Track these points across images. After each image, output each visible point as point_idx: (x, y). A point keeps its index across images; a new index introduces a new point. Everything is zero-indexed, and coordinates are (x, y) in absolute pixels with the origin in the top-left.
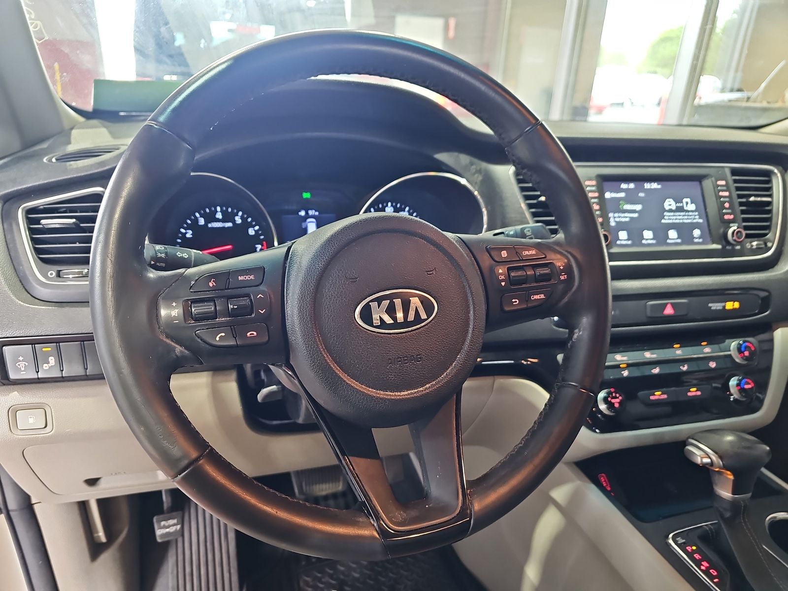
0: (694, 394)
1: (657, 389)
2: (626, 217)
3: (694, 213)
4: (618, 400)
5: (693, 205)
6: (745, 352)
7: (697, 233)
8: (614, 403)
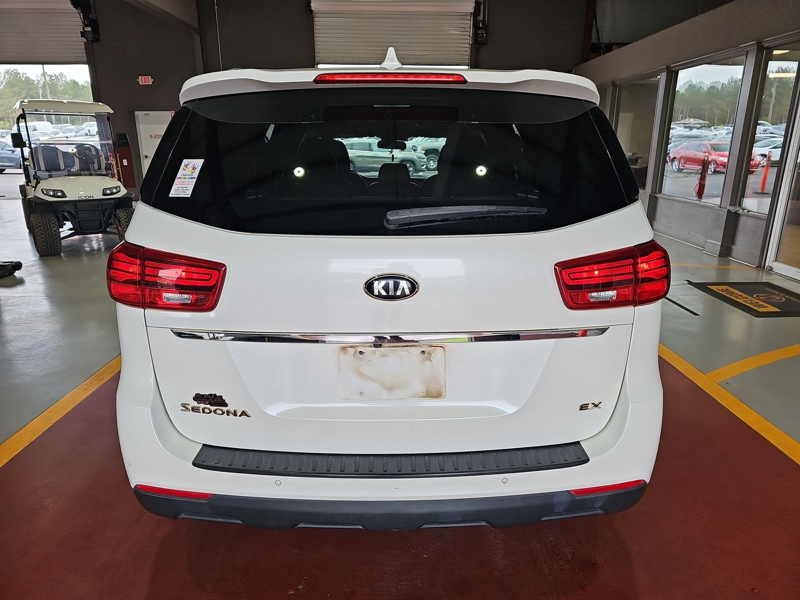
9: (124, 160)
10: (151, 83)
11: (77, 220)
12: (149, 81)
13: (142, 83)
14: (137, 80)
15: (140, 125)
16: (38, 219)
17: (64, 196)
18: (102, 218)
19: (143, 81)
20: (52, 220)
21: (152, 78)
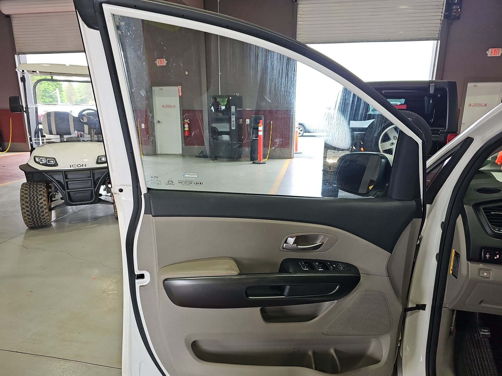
9: (142, 124)
10: (165, 65)
11: (67, 191)
12: (164, 62)
13: (159, 64)
14: (155, 62)
15: (157, 98)
16: (25, 190)
17: (56, 165)
18: (93, 188)
19: (160, 63)
20: (41, 191)
21: (166, 60)
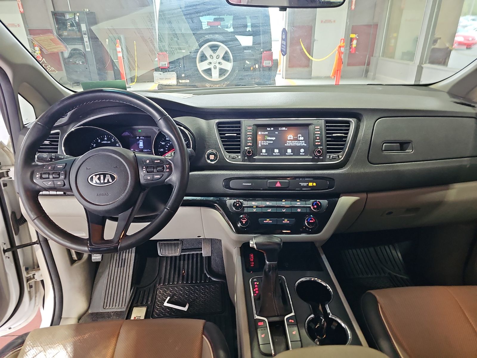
0: (286, 222)
1: (268, 218)
2: (267, 143)
3: (303, 141)
4: (245, 221)
5: (303, 138)
6: (315, 206)
7: (302, 150)
8: (243, 222)
